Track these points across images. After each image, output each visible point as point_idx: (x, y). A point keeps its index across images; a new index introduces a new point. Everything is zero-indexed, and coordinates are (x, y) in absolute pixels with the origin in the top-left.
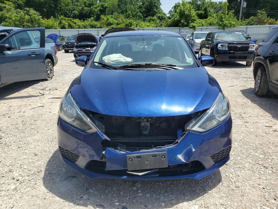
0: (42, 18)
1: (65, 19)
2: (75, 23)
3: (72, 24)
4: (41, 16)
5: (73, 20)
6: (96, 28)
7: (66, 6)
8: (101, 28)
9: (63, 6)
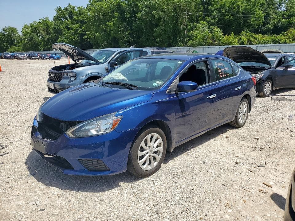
0: (224, 35)
1: (245, 35)
2: (256, 39)
3: (252, 39)
4: (222, 33)
5: (254, 35)
6: (279, 43)
7: (257, 20)
8: (285, 43)
9: (253, 21)
